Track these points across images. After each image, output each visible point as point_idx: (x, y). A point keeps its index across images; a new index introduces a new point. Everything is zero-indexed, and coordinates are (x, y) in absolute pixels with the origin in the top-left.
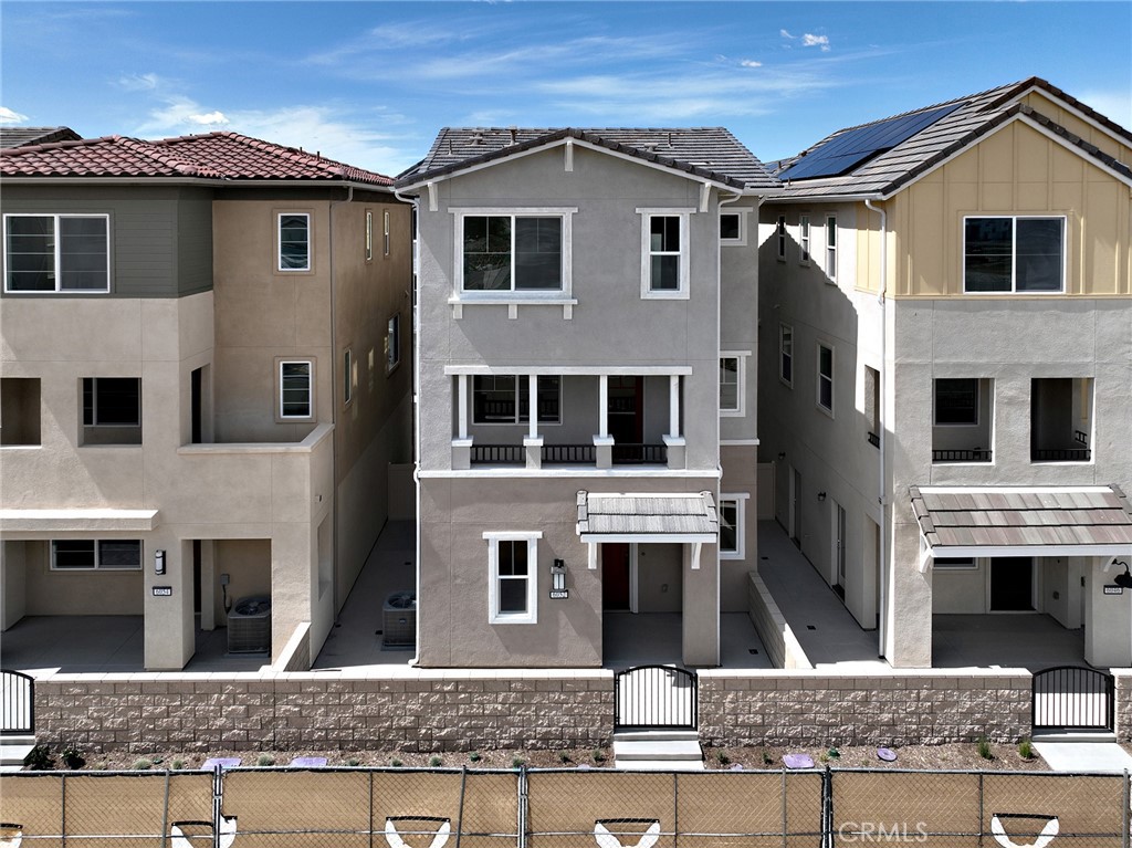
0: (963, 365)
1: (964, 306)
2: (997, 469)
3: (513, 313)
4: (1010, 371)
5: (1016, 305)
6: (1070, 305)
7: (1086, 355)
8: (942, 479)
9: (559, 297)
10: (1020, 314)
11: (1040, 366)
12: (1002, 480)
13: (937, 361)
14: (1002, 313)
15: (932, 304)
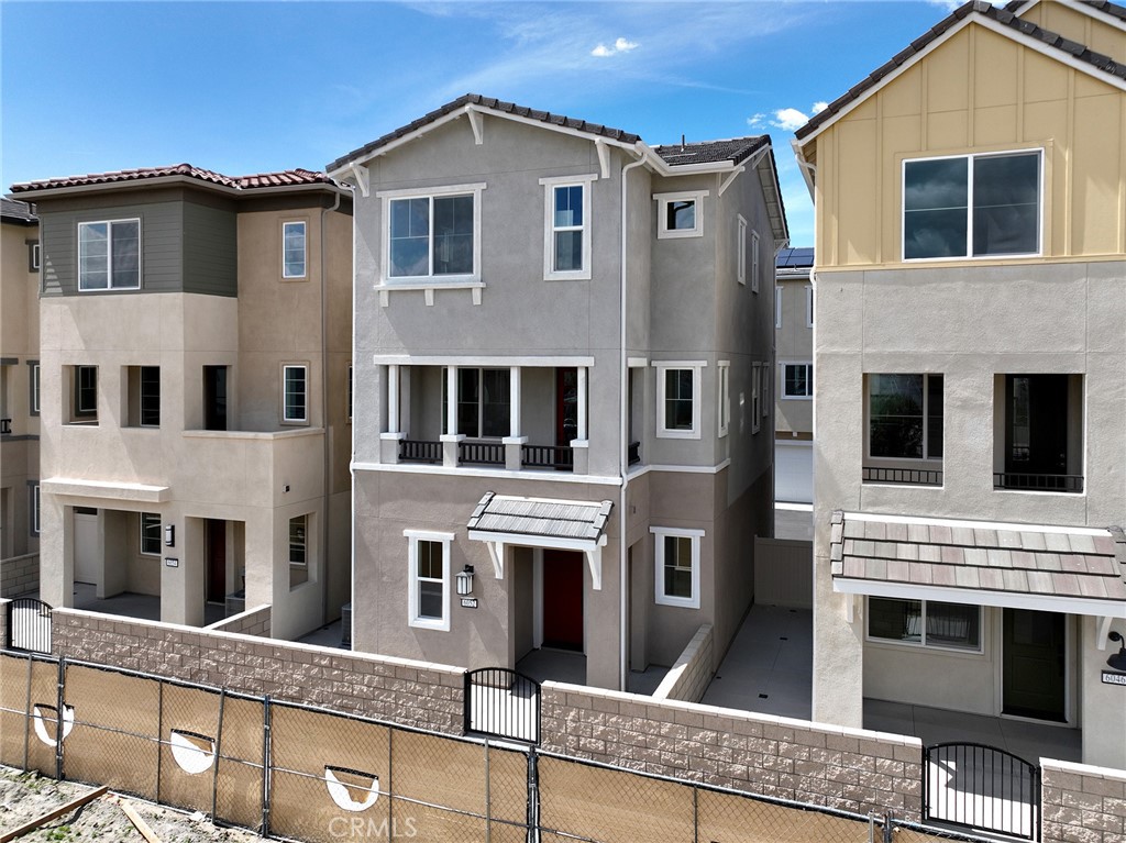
0: (902, 355)
1: (902, 277)
2: (947, 495)
3: (429, 299)
4: (966, 362)
5: (971, 274)
6: (1048, 273)
7: (1073, 342)
8: (874, 504)
9: (470, 280)
10: (978, 286)
11: (1005, 357)
12: (953, 511)
13: (869, 350)
14: (953, 285)
15: (862, 276)
